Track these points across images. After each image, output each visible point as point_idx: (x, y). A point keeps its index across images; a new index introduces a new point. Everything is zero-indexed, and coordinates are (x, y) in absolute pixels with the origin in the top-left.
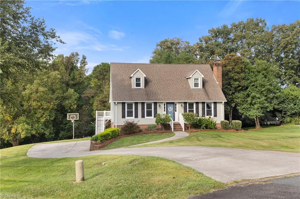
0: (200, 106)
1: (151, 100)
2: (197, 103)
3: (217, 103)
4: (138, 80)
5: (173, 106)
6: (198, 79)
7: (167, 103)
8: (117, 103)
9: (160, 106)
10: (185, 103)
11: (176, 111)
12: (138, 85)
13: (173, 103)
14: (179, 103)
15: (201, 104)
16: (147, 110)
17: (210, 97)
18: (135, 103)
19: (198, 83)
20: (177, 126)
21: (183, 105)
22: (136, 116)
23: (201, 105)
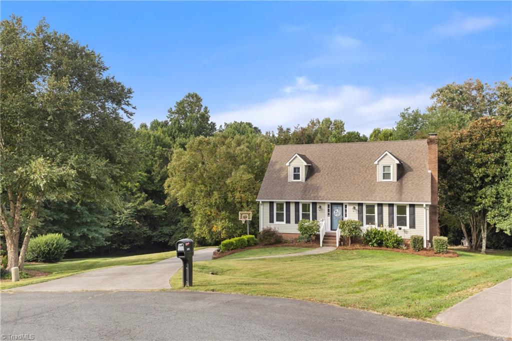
0: (386, 210)
1: (306, 199)
2: (380, 205)
3: (416, 207)
4: (296, 169)
5: (341, 208)
6: (390, 166)
7: (332, 204)
8: (262, 202)
9: (320, 207)
10: (360, 205)
11: (346, 216)
12: (297, 177)
13: (342, 204)
14: (350, 204)
15: (388, 206)
16: (303, 214)
17: (403, 196)
18: (287, 203)
19: (390, 174)
20: (330, 239)
21: (357, 207)
22: (288, 221)
23: (388, 208)
